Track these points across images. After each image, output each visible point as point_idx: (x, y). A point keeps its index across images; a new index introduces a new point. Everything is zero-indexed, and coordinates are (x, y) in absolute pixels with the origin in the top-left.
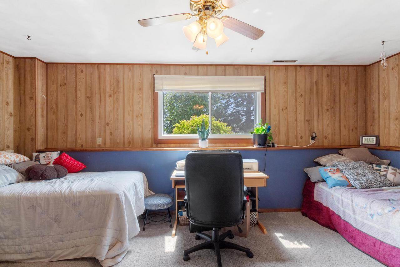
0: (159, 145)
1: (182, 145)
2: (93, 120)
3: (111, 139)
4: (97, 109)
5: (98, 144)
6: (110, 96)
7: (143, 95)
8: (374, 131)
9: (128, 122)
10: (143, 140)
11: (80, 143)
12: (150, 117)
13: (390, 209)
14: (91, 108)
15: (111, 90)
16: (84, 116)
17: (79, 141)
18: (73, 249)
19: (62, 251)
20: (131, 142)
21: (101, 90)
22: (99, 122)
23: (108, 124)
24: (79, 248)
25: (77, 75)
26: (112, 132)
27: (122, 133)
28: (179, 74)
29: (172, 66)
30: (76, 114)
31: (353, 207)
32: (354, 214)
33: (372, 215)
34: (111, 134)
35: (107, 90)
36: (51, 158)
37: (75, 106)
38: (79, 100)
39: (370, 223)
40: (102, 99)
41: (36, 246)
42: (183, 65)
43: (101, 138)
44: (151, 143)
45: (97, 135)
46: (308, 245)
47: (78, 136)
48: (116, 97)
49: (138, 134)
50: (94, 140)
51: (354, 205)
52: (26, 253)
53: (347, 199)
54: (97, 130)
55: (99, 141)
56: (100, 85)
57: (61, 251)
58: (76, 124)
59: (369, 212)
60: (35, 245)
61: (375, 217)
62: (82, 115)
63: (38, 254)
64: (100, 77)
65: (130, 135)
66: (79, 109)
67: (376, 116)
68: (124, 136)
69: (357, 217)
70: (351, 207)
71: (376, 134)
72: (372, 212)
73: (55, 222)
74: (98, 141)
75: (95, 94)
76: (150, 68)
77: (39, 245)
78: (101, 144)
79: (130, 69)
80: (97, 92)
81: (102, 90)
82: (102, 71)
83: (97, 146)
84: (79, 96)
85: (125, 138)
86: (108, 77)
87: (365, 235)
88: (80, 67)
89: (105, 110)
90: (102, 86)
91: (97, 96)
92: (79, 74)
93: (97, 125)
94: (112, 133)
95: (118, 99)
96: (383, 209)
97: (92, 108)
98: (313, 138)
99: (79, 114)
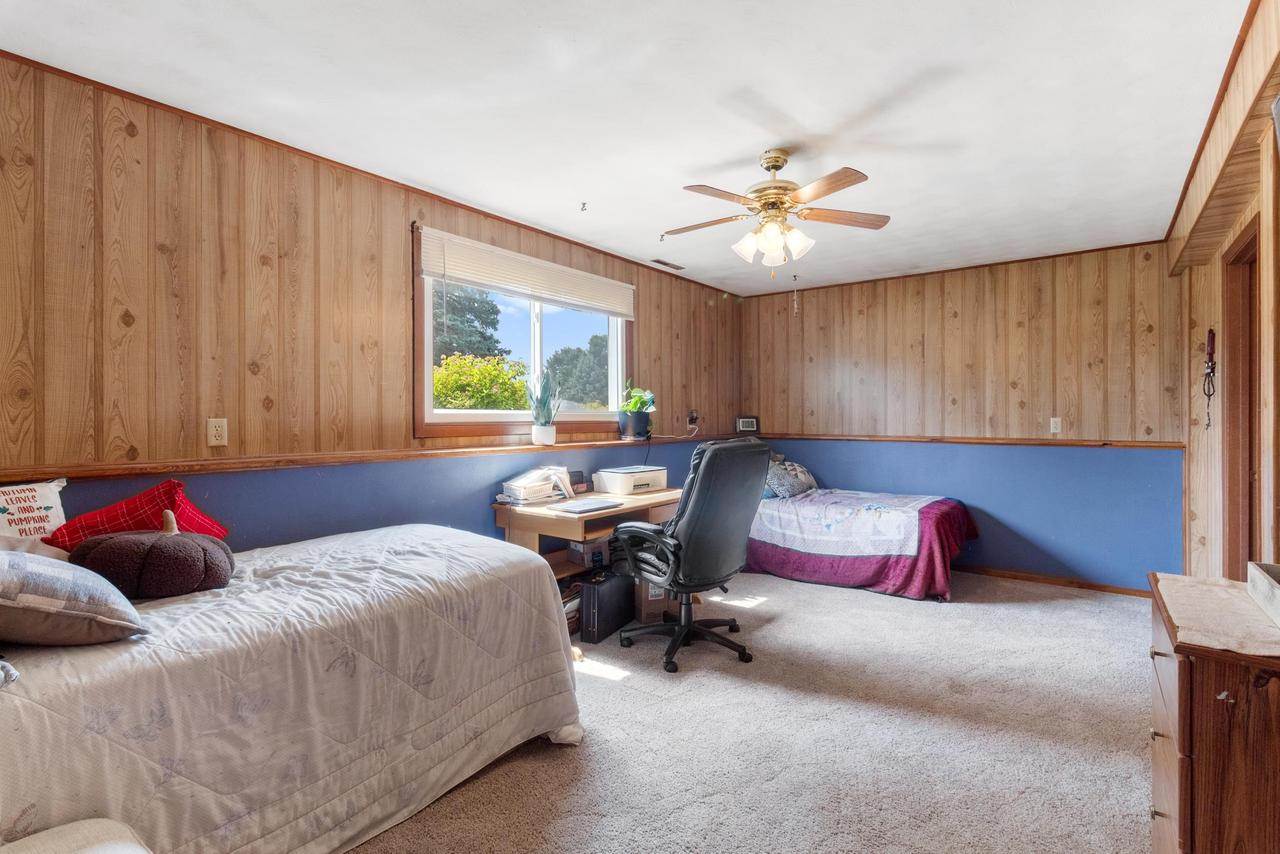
0: (429, 442)
1: (484, 439)
2: (187, 347)
3: (267, 425)
4: (207, 302)
5: (213, 442)
6: (265, 260)
7: (380, 277)
8: (750, 409)
9: (334, 366)
10: (380, 427)
11: (119, 442)
12: (404, 353)
13: (850, 511)
14: (176, 296)
15: (271, 238)
16: (141, 324)
17: (114, 431)
18: (472, 746)
19: (443, 767)
20: (344, 435)
21: (226, 230)
22: (216, 357)
23: (255, 368)
24: (486, 736)
25: (100, 135)
26: (272, 397)
27: (310, 403)
28: (478, 238)
29: (461, 212)
30: (98, 313)
31: (799, 523)
32: (802, 532)
33: (828, 526)
34: (268, 403)
35: (252, 237)
36: (43, 513)
37: (90, 271)
38: (111, 254)
39: (825, 538)
40: (231, 265)
41: (366, 788)
42: (487, 215)
43: (225, 420)
44: (405, 437)
45: (204, 407)
46: (765, 596)
47: (108, 411)
48: (286, 271)
49: (364, 408)
50: (190, 427)
51: (801, 520)
52: (339, 824)
53: (789, 513)
54: (207, 389)
55: (218, 430)
56: (220, 210)
57: (443, 765)
58: (98, 359)
59: (824, 522)
60: (361, 787)
61: (832, 528)
62: (128, 319)
63: (377, 811)
64: (219, 179)
65: (340, 411)
66: (111, 293)
67: (755, 384)
68: (317, 413)
69: (806, 536)
70: (795, 523)
71: (755, 413)
72: (829, 521)
73: (416, 687)
74: (212, 431)
75: (199, 240)
76: (403, 197)
77: (374, 781)
78: (225, 442)
79: (339, 183)
80: (205, 233)
81: (227, 232)
82: (230, 158)
83: (206, 454)
84: (112, 232)
85: (322, 419)
86: (254, 188)
87: (820, 558)
88: (122, 109)
89: (241, 309)
90: (230, 217)
91: (208, 249)
92: (114, 140)
93: (207, 368)
94: (271, 401)
95: (295, 279)
96: (843, 513)
97: (181, 296)
98: (693, 421)
99: (114, 315)
